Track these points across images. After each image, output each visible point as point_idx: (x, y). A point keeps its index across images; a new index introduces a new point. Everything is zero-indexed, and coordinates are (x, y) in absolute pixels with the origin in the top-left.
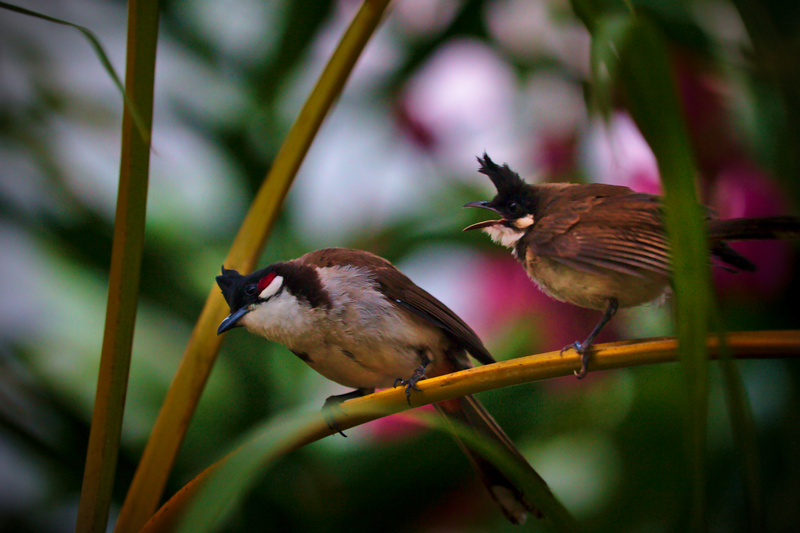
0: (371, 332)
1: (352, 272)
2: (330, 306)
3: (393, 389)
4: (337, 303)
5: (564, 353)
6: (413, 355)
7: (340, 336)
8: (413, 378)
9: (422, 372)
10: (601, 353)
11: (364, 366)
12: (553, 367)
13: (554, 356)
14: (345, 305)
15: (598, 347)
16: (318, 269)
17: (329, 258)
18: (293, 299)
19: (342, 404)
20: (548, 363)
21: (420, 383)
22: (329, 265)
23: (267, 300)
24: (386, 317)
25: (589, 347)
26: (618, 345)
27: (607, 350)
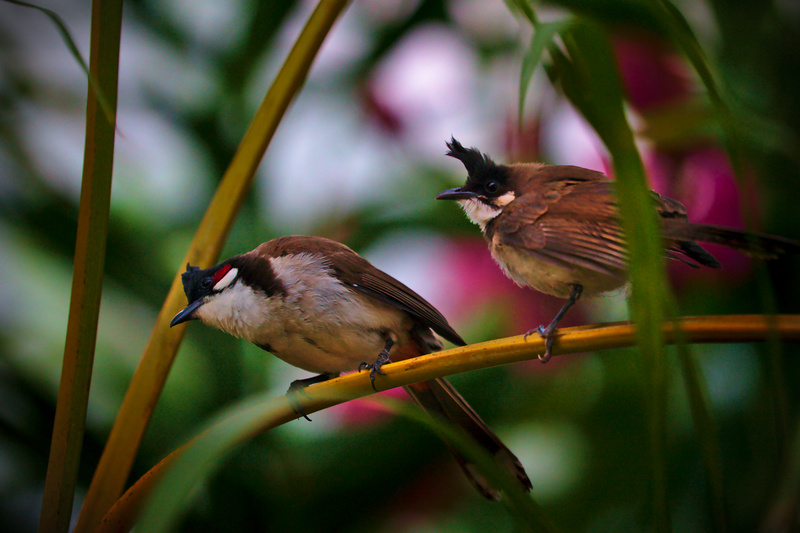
0: (331, 318)
1: (306, 260)
2: (285, 294)
3: (358, 373)
4: (292, 291)
5: (528, 337)
6: (375, 338)
7: (299, 324)
8: (378, 362)
9: (386, 356)
10: (564, 338)
11: (327, 352)
12: (518, 351)
13: (518, 340)
14: (301, 292)
15: (562, 331)
16: (272, 259)
17: (284, 248)
18: (248, 290)
19: (306, 389)
20: (512, 348)
21: (384, 367)
22: (284, 254)
23: (220, 291)
24: (344, 303)
25: (553, 331)
26: (581, 330)
27: (571, 335)
